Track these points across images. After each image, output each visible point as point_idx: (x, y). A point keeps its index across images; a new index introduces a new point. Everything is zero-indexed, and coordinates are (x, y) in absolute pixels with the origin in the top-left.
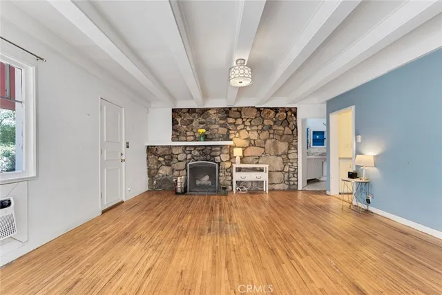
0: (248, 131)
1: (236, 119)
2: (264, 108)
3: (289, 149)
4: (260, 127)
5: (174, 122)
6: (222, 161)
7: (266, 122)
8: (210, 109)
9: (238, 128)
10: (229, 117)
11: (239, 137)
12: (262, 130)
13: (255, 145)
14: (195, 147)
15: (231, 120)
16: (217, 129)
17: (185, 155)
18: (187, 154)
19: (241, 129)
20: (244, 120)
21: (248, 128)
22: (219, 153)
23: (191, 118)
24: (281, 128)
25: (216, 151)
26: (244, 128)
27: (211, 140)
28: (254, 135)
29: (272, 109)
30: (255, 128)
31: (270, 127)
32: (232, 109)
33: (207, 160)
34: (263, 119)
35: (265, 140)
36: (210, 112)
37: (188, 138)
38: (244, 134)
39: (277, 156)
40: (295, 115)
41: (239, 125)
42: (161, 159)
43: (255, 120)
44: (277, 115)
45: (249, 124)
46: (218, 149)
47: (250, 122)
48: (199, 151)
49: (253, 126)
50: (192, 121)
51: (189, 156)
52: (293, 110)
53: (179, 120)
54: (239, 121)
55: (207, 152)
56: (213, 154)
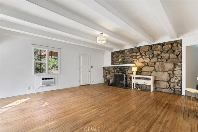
0: (144, 59)
1: (136, 53)
2: (154, 45)
3: (175, 67)
4: (151, 56)
5: (112, 57)
6: (128, 73)
7: (155, 52)
8: (125, 50)
9: (138, 57)
10: (133, 52)
11: (139, 62)
12: (153, 57)
13: (148, 65)
14: (118, 67)
15: (134, 54)
16: (129, 59)
17: (114, 70)
18: (115, 70)
19: (140, 58)
20: (141, 53)
21: (143, 57)
23: (118, 55)
24: (167, 55)
26: (141, 57)
27: (126, 64)
28: (147, 60)
29: (159, 44)
30: (148, 56)
31: (159, 55)
32: (135, 49)
33: (122, 73)
34: (153, 51)
35: (155, 63)
37: (117, 63)
38: (141, 60)
39: (165, 71)
40: (181, 45)
41: (138, 56)
42: (107, 72)
43: (148, 52)
44: (163, 48)
45: (144, 55)
46: (127, 68)
47: (145, 53)
48: (119, 69)
49: (147, 55)
50: (118, 56)
51: (116, 71)
52: (179, 42)
53: (114, 56)
54: (138, 54)
55: (123, 70)
56: (125, 70)
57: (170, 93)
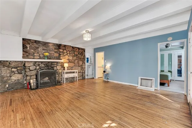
0: (69, 56)
1: (64, 50)
2: (75, 47)
3: (83, 64)
4: (73, 55)
5: (24, 47)
7: (75, 53)
8: (49, 43)
9: (65, 54)
11: (65, 58)
12: (74, 56)
13: (71, 62)
14: (42, 62)
15: (61, 50)
16: (54, 54)
17: (35, 67)
18: (36, 66)
19: (66, 55)
20: (67, 51)
21: (69, 55)
22: (56, 65)
23: (37, 46)
24: (80, 56)
25: (54, 64)
26: (67, 55)
27: (50, 59)
28: (71, 58)
29: (77, 48)
30: (71, 55)
31: (77, 55)
32: (62, 45)
33: (49, 69)
34: (75, 51)
35: (75, 60)
36: (50, 45)
37: (36, 57)
38: (67, 57)
39: (79, 66)
40: (84, 51)
41: (65, 53)
43: (72, 52)
44: (79, 51)
45: (69, 53)
47: (69, 52)
48: (44, 64)
49: (71, 54)
50: (38, 48)
51: (38, 67)
52: (84, 49)
53: (28, 46)
54: (65, 51)
55: (49, 65)
56: (52, 66)
57: (81, 79)
